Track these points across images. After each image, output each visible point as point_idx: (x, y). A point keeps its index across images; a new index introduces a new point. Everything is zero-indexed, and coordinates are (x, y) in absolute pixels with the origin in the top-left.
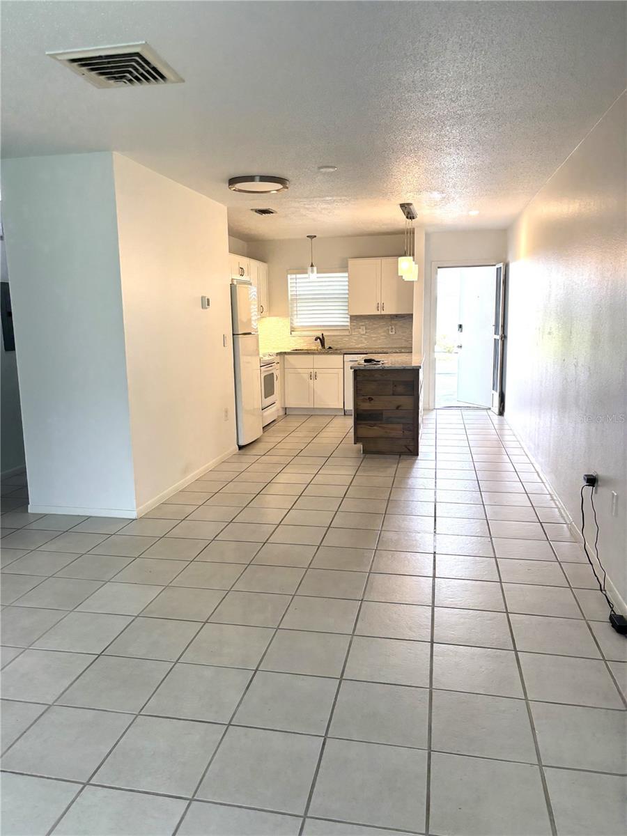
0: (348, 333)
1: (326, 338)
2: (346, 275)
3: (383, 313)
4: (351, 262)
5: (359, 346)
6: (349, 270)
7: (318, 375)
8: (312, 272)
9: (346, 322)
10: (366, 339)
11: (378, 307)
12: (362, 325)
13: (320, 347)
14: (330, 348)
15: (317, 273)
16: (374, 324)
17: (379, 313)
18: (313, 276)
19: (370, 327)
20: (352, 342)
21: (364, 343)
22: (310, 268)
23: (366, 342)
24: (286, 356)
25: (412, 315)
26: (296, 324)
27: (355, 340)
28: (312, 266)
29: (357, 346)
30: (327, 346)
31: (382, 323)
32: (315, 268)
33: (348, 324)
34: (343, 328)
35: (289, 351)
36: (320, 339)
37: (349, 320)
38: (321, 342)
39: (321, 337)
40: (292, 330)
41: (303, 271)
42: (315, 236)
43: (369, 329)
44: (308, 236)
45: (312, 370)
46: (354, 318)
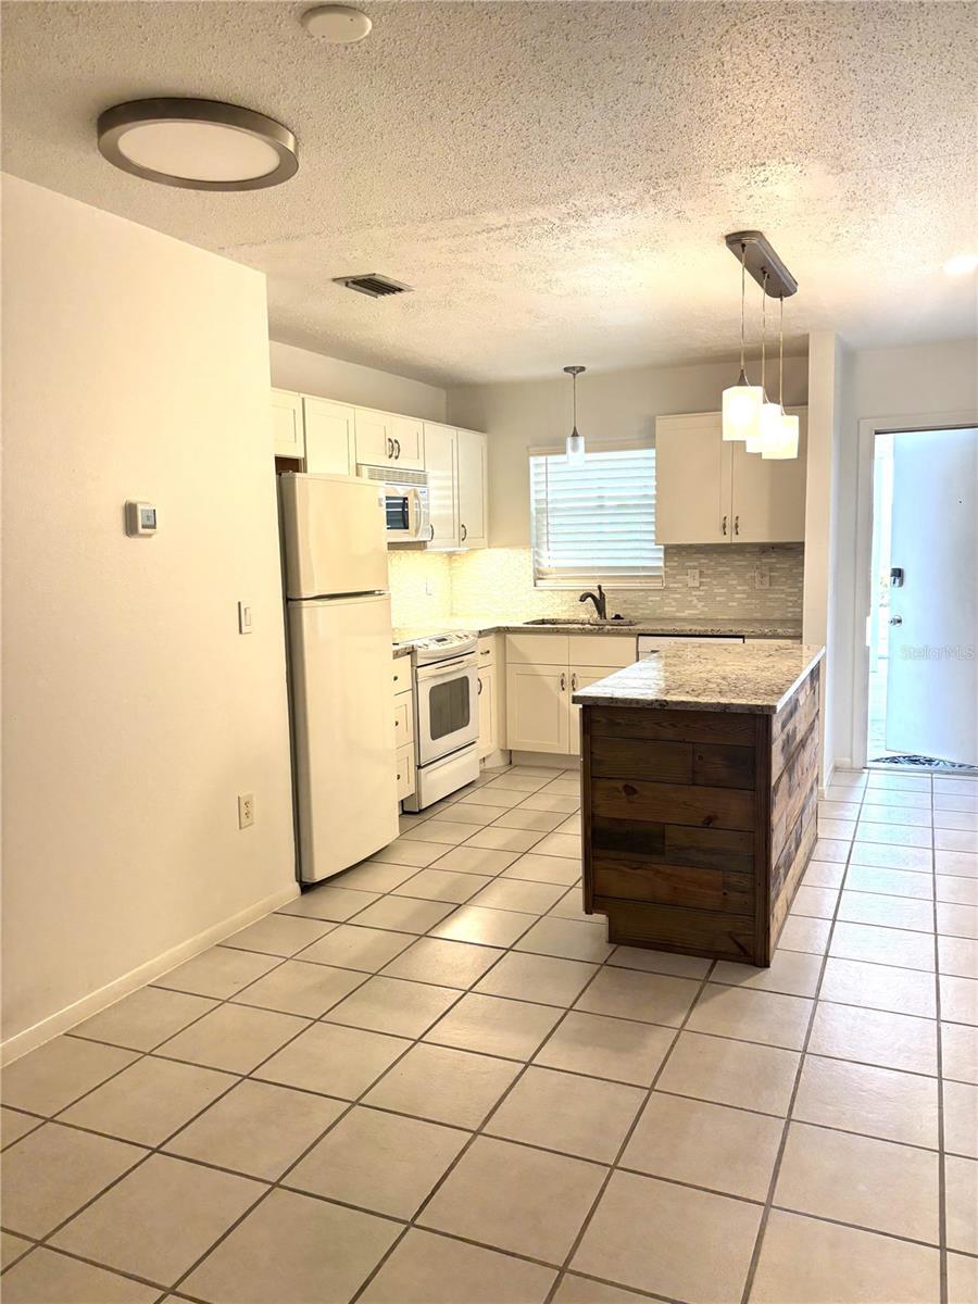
0: (658, 585)
1: (608, 597)
2: (652, 453)
3: (736, 540)
4: (662, 424)
5: (686, 613)
6: (658, 445)
7: (578, 679)
8: (575, 448)
9: (654, 558)
10: (700, 599)
11: (724, 527)
12: (690, 568)
13: (596, 615)
14: (618, 617)
15: (587, 451)
16: (722, 564)
17: (725, 540)
18: (576, 457)
19: (710, 572)
20: (669, 605)
21: (695, 607)
22: (569, 440)
23: (700, 605)
24: (509, 636)
25: (803, 544)
26: (545, 564)
27: (675, 600)
28: (575, 434)
29: (678, 614)
30: (610, 612)
31: (740, 561)
32: (581, 440)
33: (661, 564)
34: (647, 574)
35: (519, 624)
36: (593, 597)
37: (661, 555)
38: (597, 607)
39: (597, 594)
40: (539, 576)
41: (558, 448)
42: (583, 369)
43: (708, 576)
44: (566, 369)
45: (565, 670)
46: (672, 551)
